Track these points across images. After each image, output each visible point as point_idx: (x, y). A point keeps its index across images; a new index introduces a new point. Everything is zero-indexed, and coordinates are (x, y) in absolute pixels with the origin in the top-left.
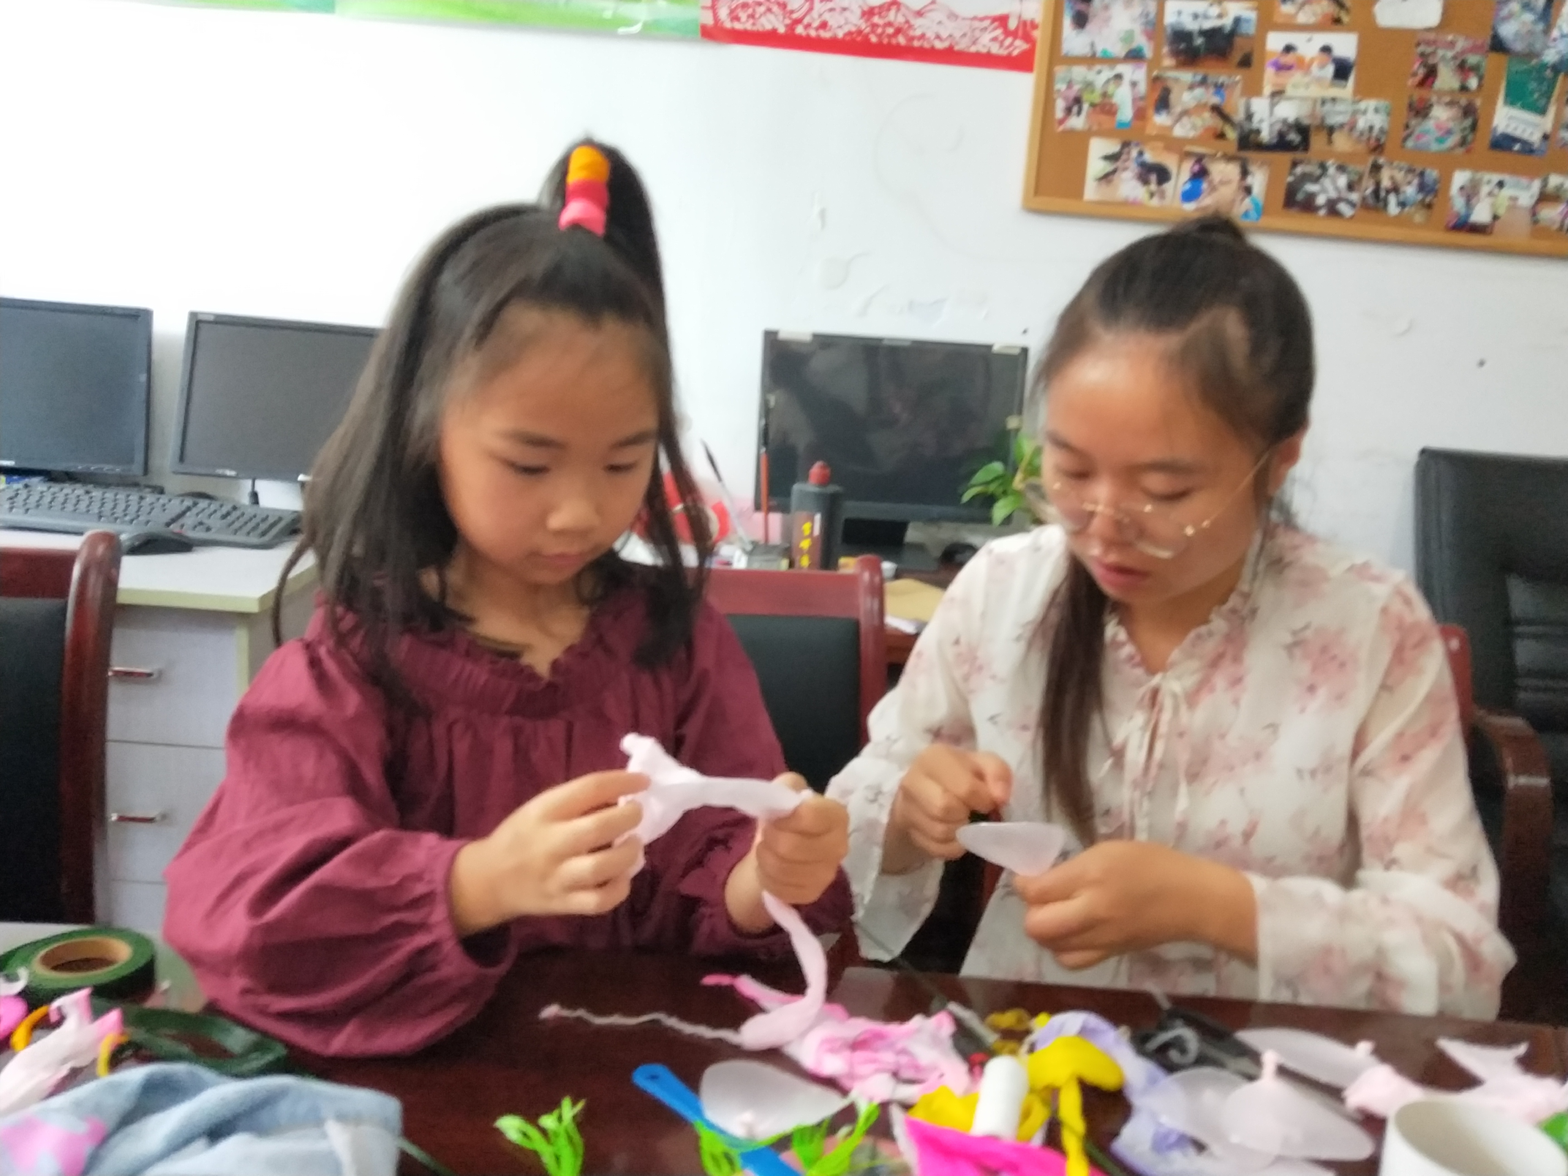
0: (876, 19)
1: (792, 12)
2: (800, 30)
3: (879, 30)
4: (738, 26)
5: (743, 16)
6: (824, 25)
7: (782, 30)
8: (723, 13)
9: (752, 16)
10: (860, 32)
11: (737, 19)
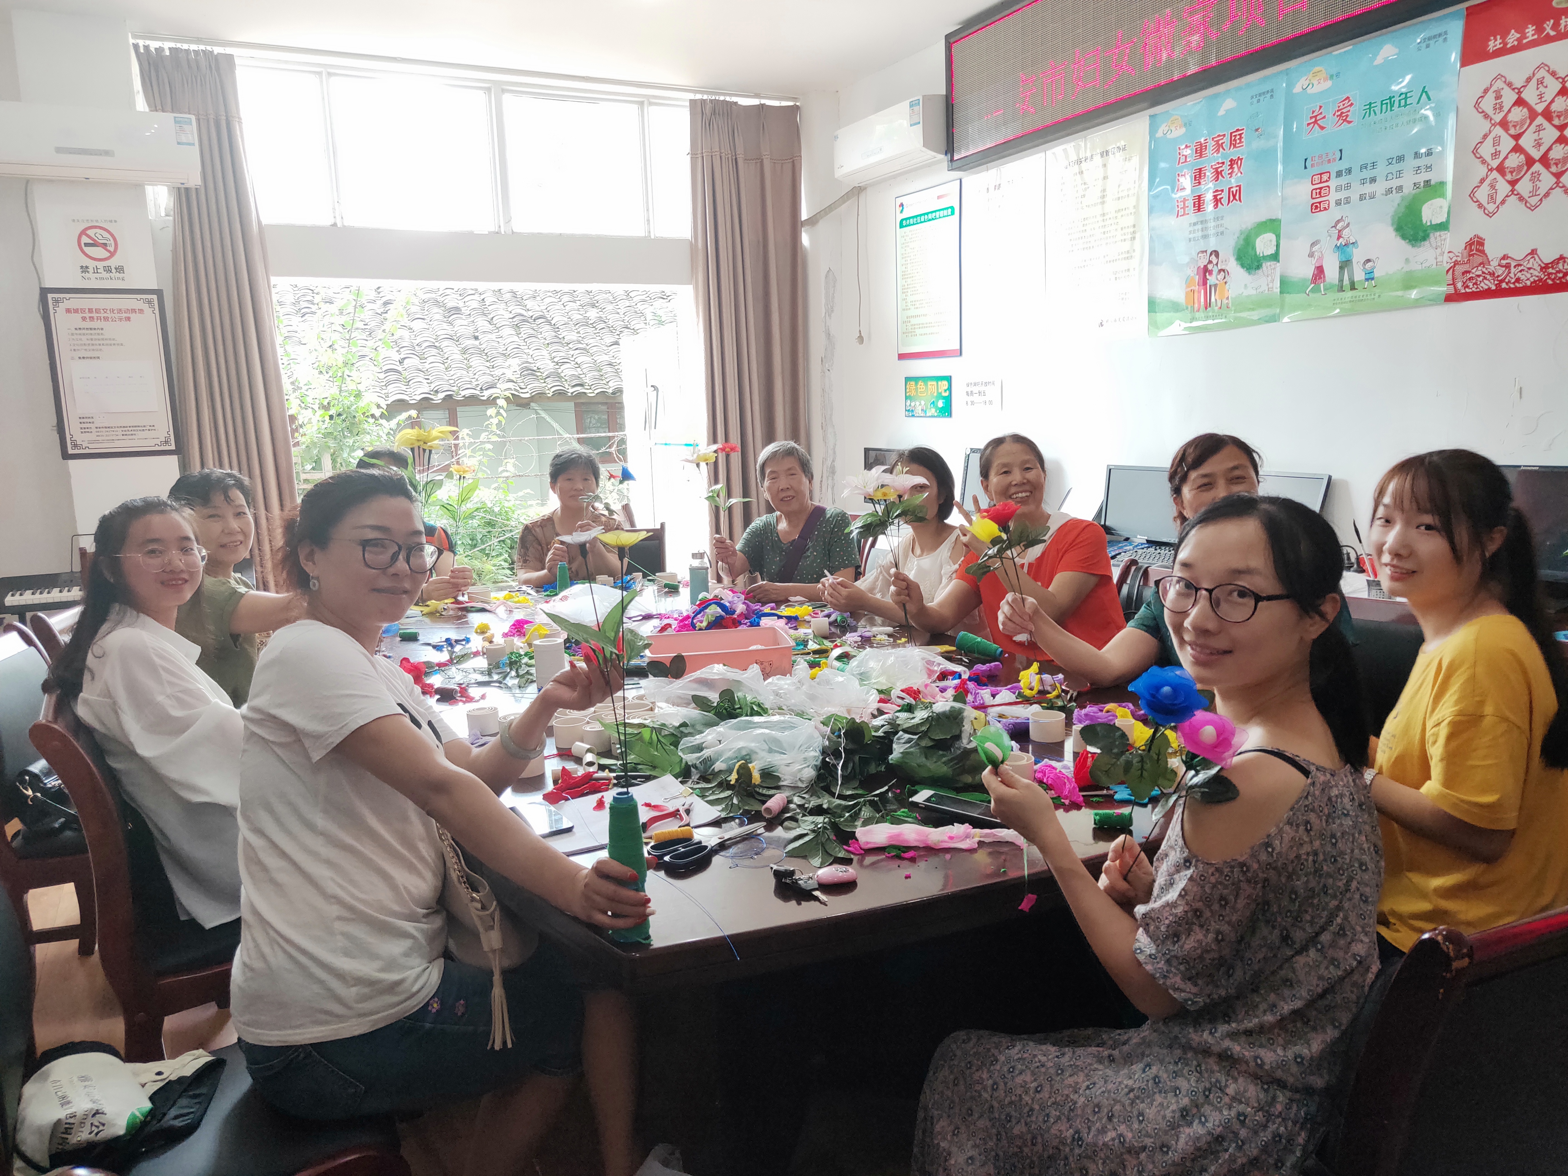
0: (1550, 270)
1: (1498, 276)
2: (1504, 285)
3: (1553, 277)
4: (1468, 290)
5: (1471, 285)
6: (1518, 280)
7: (1494, 288)
8: (1459, 285)
9: (1476, 284)
10: (1540, 280)
11: (1468, 287)
